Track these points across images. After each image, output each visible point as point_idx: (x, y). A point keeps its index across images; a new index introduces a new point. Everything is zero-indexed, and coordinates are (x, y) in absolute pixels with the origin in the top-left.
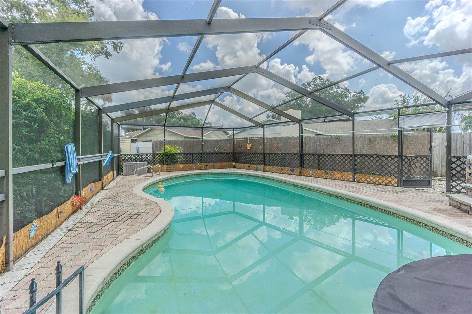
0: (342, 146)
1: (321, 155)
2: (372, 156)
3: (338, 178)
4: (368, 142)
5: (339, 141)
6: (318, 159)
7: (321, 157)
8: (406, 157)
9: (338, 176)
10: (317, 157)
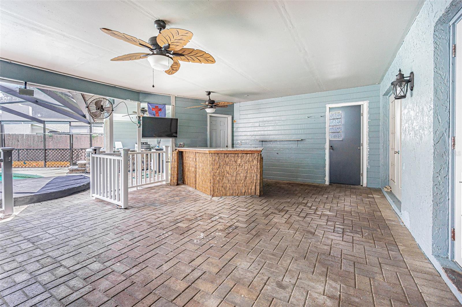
0: (55, 143)
1: (20, 150)
2: (57, 150)
3: (34, 166)
4: (75, 140)
5: (52, 139)
6: (18, 153)
7: (20, 151)
8: (75, 150)
9: (34, 164)
10: (17, 151)
